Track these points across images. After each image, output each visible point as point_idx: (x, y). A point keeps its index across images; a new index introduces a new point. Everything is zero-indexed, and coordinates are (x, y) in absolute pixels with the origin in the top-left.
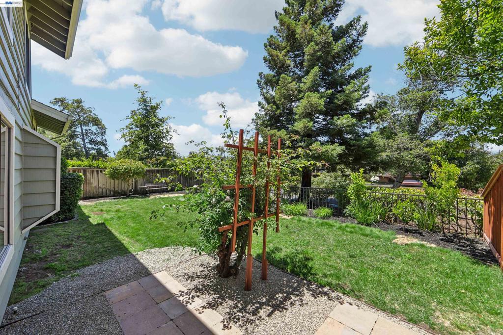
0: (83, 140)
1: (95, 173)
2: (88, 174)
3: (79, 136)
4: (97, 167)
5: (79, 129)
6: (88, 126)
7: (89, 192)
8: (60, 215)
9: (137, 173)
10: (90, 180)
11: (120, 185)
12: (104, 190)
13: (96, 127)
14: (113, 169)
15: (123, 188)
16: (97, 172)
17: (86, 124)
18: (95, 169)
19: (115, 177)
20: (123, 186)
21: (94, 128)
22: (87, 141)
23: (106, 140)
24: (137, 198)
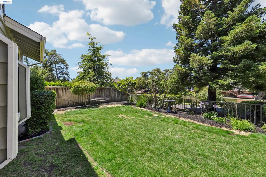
0: (57, 72)
1: (64, 90)
2: (59, 91)
3: (54, 70)
4: (65, 86)
5: (54, 66)
6: (59, 64)
7: (60, 103)
8: (36, 129)
9: (91, 90)
10: (60, 95)
11: (79, 98)
12: (70, 102)
13: (63, 65)
14: (76, 87)
15: (81, 100)
16: (65, 89)
17: (58, 63)
18: (64, 87)
19: (77, 93)
20: (82, 99)
21: (62, 66)
22: (58, 72)
23: (68, 72)
24: (92, 108)
